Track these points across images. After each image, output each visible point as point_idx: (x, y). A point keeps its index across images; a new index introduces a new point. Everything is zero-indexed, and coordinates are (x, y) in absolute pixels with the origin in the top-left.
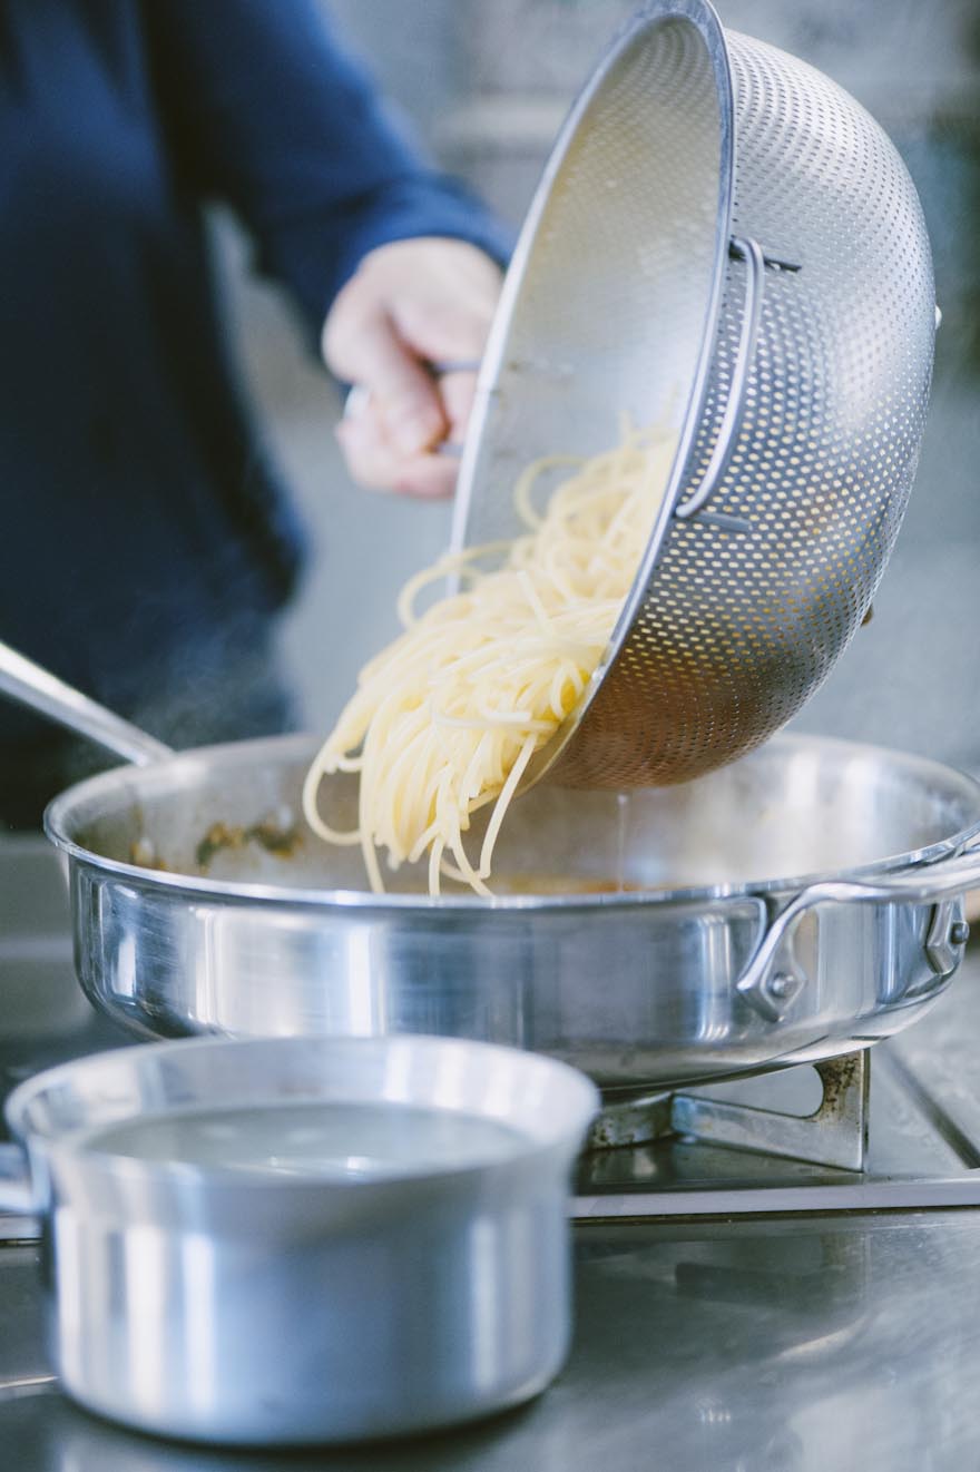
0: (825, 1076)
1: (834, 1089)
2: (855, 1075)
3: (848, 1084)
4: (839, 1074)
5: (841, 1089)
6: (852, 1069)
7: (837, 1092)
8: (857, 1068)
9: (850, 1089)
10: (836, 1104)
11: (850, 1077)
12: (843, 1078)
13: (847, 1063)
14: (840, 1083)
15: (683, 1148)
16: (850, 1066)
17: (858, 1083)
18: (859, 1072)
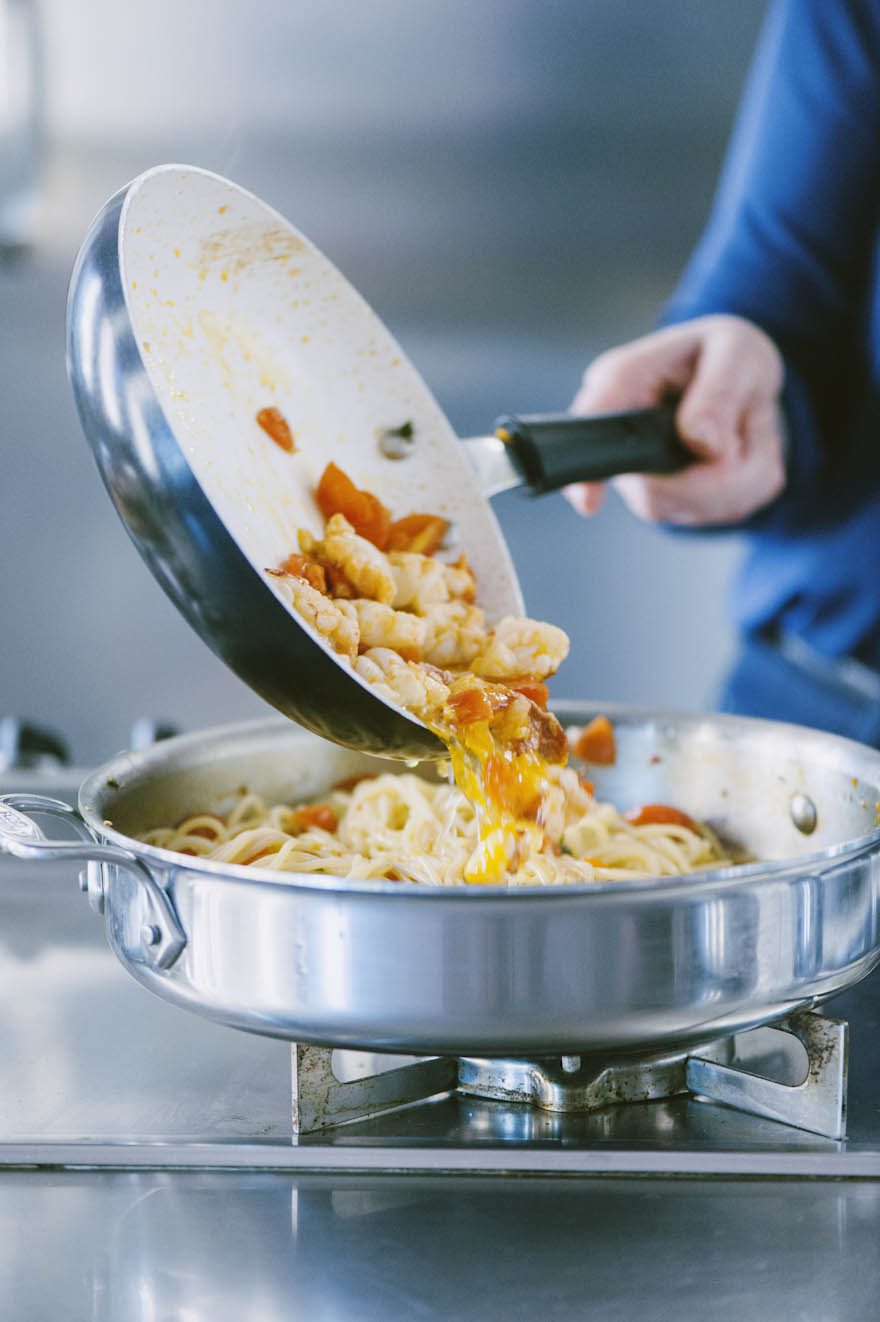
0: (811, 1052)
1: (817, 1063)
2: (834, 1052)
3: (829, 1060)
4: (821, 1051)
5: (823, 1065)
6: (832, 1047)
7: (820, 1067)
8: (836, 1047)
9: (830, 1065)
10: (819, 1077)
11: (830, 1054)
12: (825, 1055)
13: (828, 1041)
14: (822, 1059)
15: (696, 1106)
16: (830, 1044)
17: (837, 1059)
18: (838, 1050)
